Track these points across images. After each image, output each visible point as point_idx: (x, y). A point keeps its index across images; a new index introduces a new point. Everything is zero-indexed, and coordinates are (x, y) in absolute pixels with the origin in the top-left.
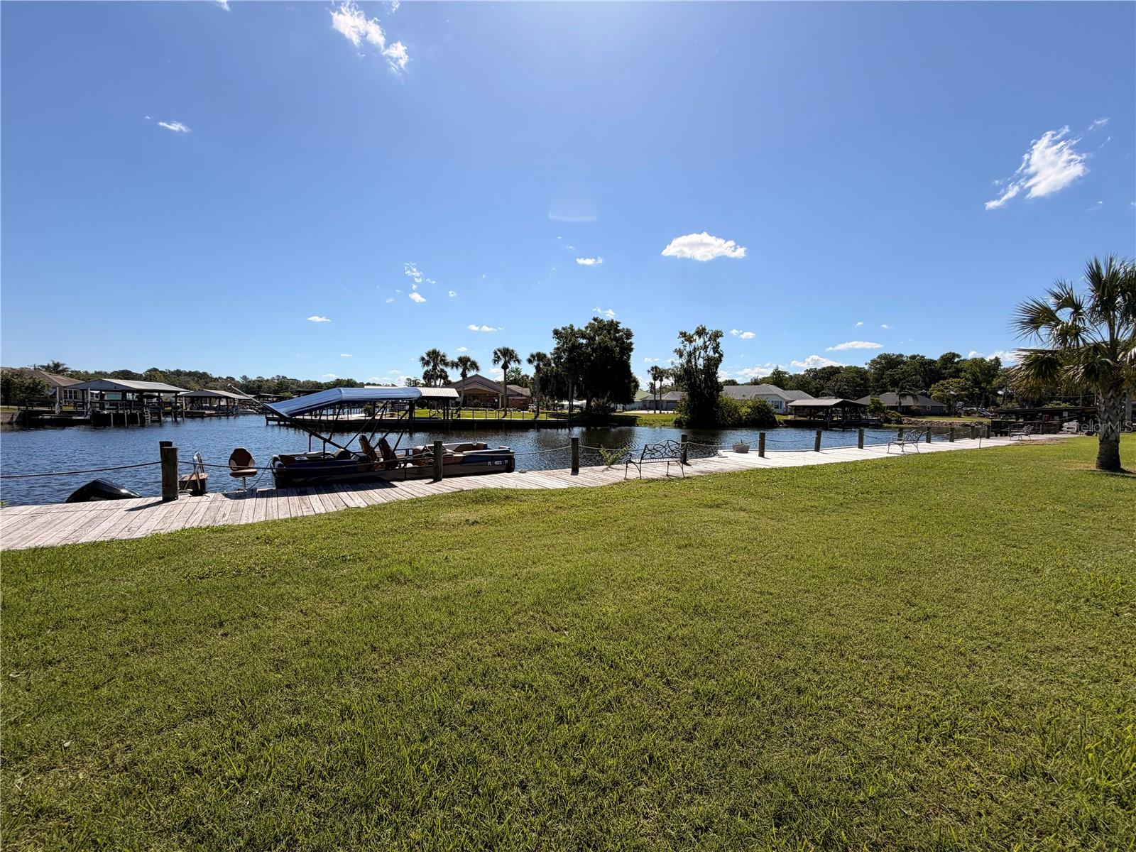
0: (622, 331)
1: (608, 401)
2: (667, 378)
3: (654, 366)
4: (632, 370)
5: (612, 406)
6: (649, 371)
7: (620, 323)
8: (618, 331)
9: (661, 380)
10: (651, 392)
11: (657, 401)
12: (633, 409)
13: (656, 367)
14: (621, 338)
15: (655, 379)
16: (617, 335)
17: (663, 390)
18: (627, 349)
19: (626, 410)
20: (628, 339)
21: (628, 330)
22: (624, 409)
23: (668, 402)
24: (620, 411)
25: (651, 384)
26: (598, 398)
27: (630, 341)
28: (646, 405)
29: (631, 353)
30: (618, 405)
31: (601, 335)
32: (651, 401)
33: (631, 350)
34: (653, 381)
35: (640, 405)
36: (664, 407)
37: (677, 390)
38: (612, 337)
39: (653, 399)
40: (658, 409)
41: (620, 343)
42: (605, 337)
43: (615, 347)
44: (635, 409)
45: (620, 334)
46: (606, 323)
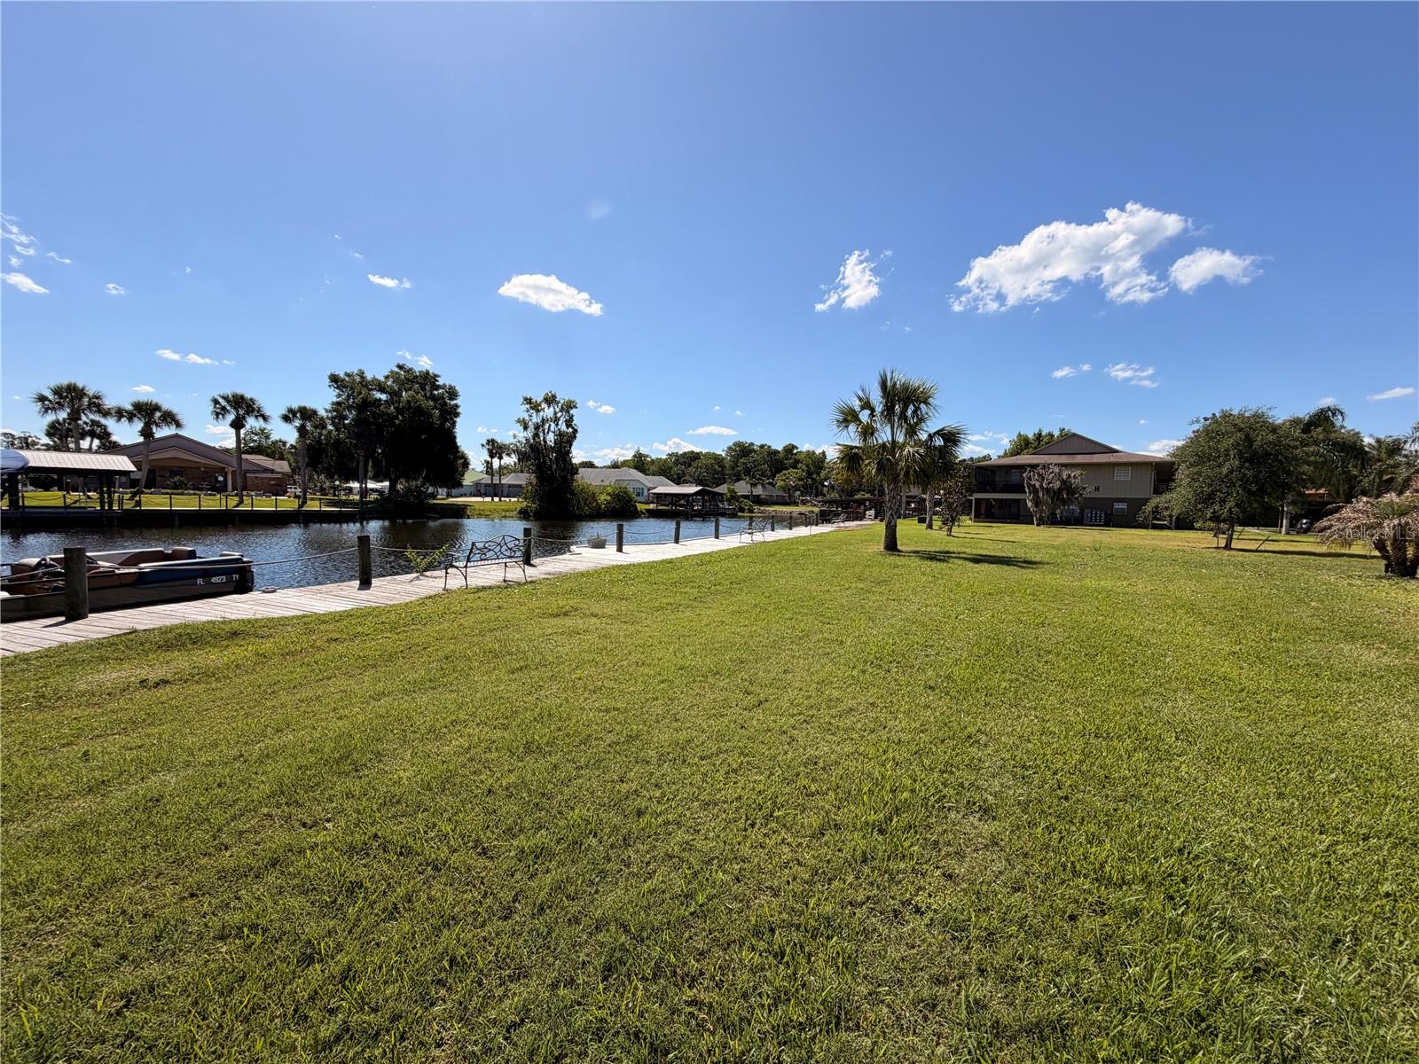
0: (443, 387)
1: (423, 484)
2: (509, 455)
3: (490, 438)
4: (459, 442)
5: (431, 490)
6: (483, 445)
7: (439, 376)
8: (438, 387)
9: (500, 458)
10: (487, 473)
11: (495, 485)
12: (461, 496)
13: (493, 441)
14: (441, 397)
15: (492, 456)
16: (436, 393)
17: (503, 470)
18: (451, 413)
19: (452, 497)
20: (451, 399)
21: (451, 387)
22: (449, 495)
23: (510, 486)
24: (442, 497)
25: (487, 462)
26: (407, 478)
27: (455, 402)
28: (479, 490)
29: (457, 420)
30: (440, 490)
31: (410, 389)
32: (487, 485)
33: (457, 415)
34: (490, 459)
35: (472, 490)
36: (505, 493)
37: (522, 472)
38: (428, 395)
39: (490, 482)
40: (496, 496)
41: (440, 404)
42: (417, 393)
43: (433, 409)
44: (465, 495)
45: (441, 391)
46: (418, 374)
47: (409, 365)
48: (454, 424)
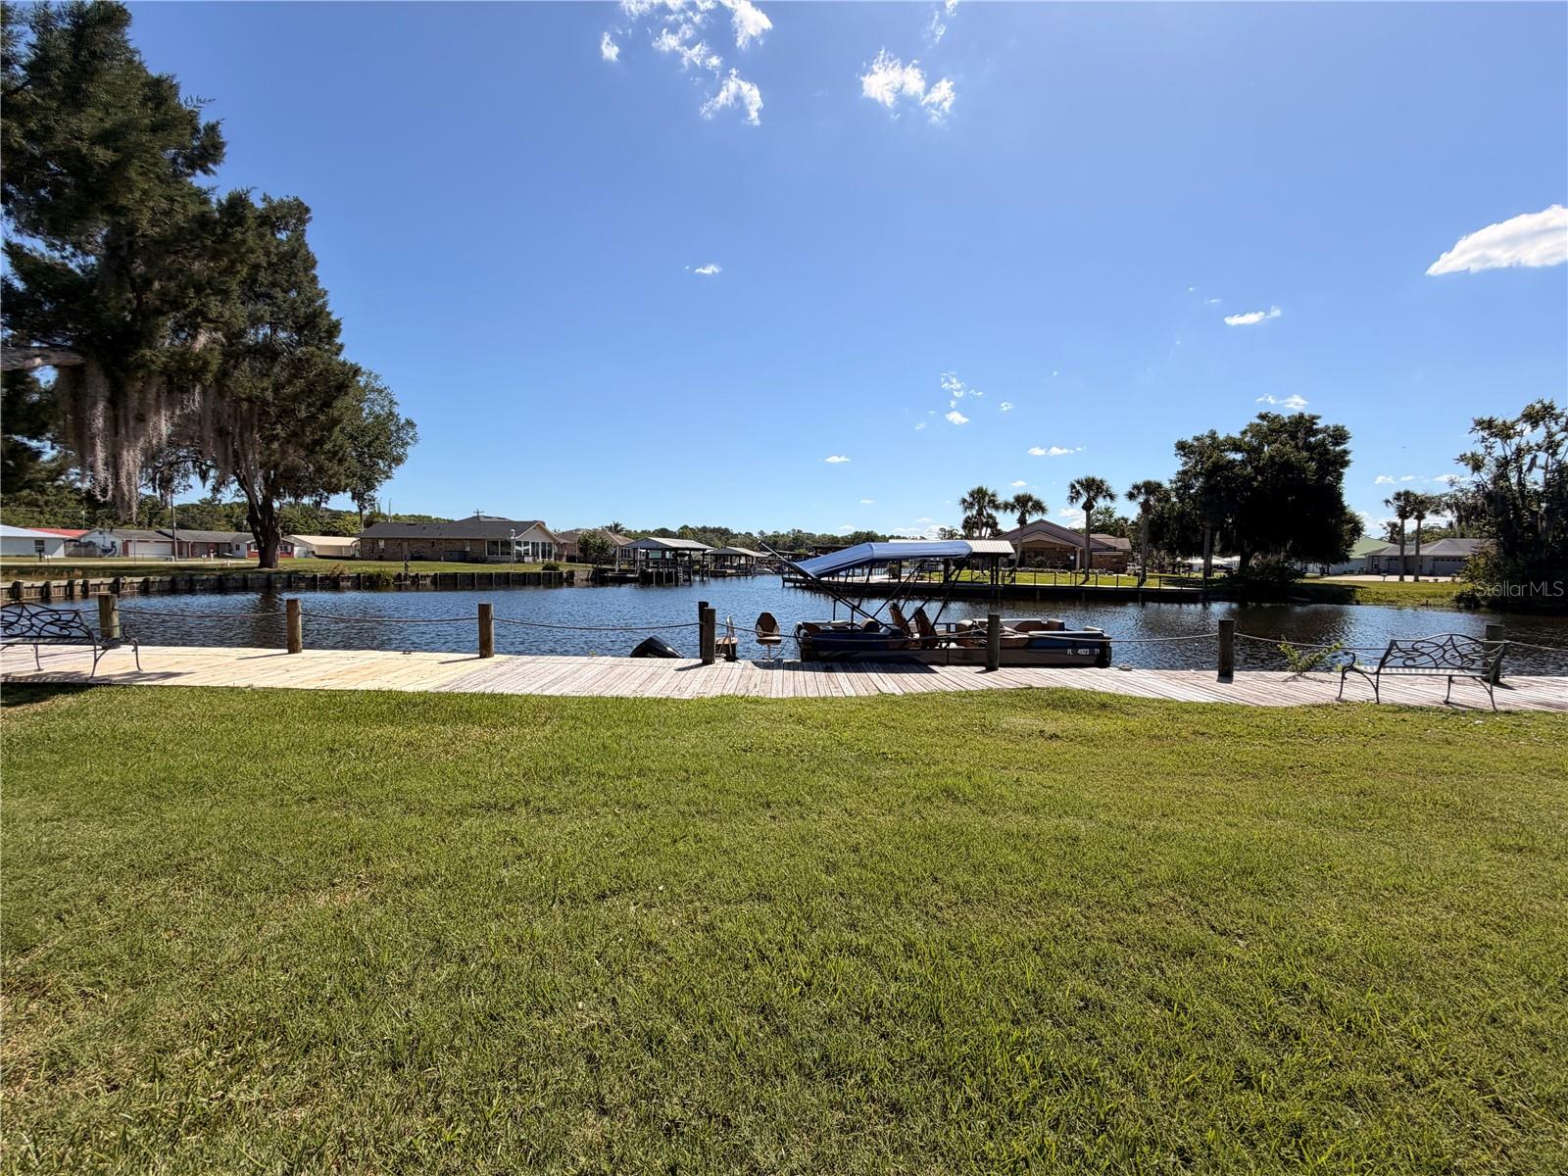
0: (1326, 430)
1: (1288, 558)
2: (1436, 512)
3: (1402, 490)
4: (1346, 500)
5: (1298, 566)
6: (1387, 501)
7: (1318, 417)
8: (1315, 433)
9: (1420, 517)
10: (1392, 540)
11: (1406, 558)
12: (1345, 573)
13: (1407, 494)
14: (1322, 443)
15: (1403, 515)
16: (1312, 439)
17: (1420, 536)
18: (1335, 463)
19: (1329, 575)
20: (1337, 444)
21: (1337, 428)
22: (1323, 573)
23: (1436, 559)
24: (1313, 574)
25: (1394, 525)
26: (1265, 551)
27: (1342, 447)
28: (1376, 564)
29: (1346, 471)
30: (1311, 566)
31: (1274, 443)
32: (1391, 558)
33: (1346, 464)
34: (1399, 521)
35: (1365, 566)
36: (1427, 567)
37: (1463, 536)
38: (1300, 444)
39: (1398, 554)
40: (1408, 574)
41: (1319, 454)
42: (1284, 445)
43: (1307, 462)
44: (1352, 573)
45: (1320, 436)
46: (1287, 420)
47: (1274, 412)
48: (1340, 477)
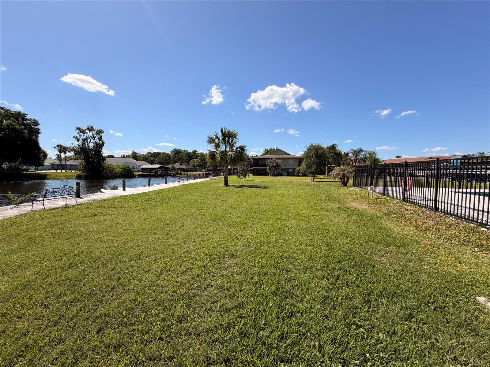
0: (30, 120)
1: (20, 165)
2: (70, 152)
3: (59, 144)
4: (41, 145)
5: (25, 167)
6: (55, 147)
7: (27, 115)
8: (26, 120)
9: (65, 153)
10: (58, 159)
11: (63, 165)
12: (44, 170)
13: (61, 146)
14: (29, 124)
15: (60, 152)
16: (25, 122)
17: (66, 159)
18: (37, 132)
19: (38, 170)
20: (35, 126)
21: (34, 120)
22: (36, 170)
23: (71, 165)
24: (32, 170)
25: (58, 155)
26: (10, 161)
27: (37, 127)
28: (53, 167)
29: (39, 135)
30: (31, 168)
31: (9, 119)
32: (58, 165)
33: (39, 133)
34: (59, 154)
35: (50, 167)
36: (69, 168)
37: (77, 159)
38: (20, 123)
39: (60, 164)
40: (64, 170)
41: (28, 128)
42: (14, 122)
43: (24, 130)
44: (46, 170)
45: (28, 122)
46: (13, 113)
47: (7, 108)
48: (37, 137)
